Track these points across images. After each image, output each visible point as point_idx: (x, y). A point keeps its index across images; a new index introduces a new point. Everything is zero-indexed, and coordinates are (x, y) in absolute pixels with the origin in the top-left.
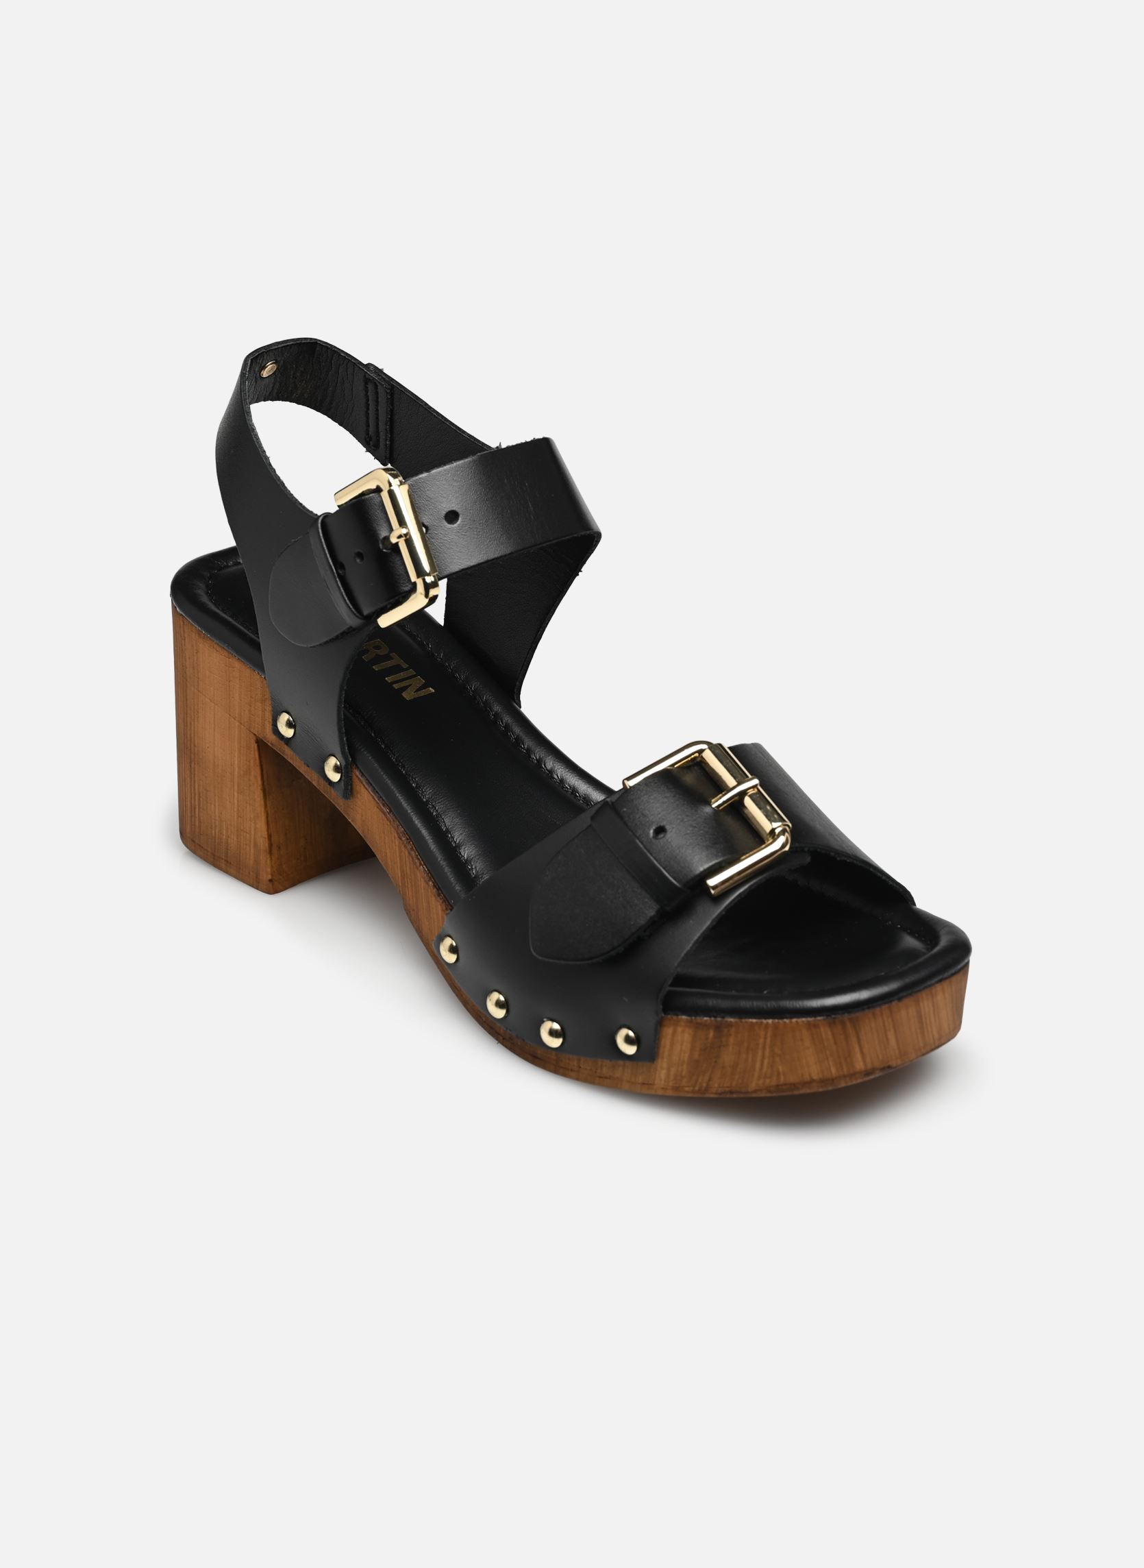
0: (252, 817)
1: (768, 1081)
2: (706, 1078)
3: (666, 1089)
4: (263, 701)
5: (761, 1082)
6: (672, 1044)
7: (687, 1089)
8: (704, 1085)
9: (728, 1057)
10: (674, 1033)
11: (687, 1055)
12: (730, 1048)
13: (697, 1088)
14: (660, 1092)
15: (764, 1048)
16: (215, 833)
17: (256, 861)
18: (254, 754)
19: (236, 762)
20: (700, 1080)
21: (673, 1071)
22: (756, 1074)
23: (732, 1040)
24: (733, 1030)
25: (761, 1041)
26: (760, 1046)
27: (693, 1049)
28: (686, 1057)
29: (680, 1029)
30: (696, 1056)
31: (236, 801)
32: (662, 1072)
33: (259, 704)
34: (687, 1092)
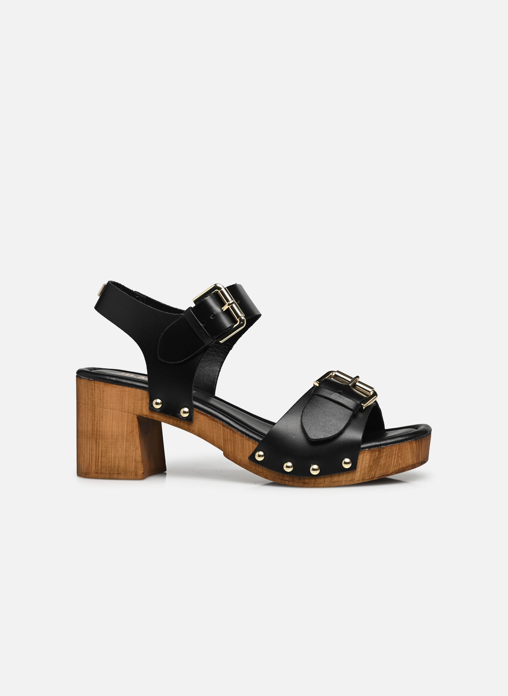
0: (134, 449)
1: (396, 468)
2: (374, 472)
3: (359, 480)
4: (142, 400)
5: (393, 469)
6: (362, 461)
7: (367, 478)
8: (373, 475)
9: (382, 462)
10: (364, 456)
11: (368, 464)
12: (384, 458)
13: (371, 477)
14: (357, 482)
15: (395, 455)
16: (111, 464)
17: (136, 467)
18: (136, 423)
19: (125, 430)
20: (372, 473)
21: (362, 472)
22: (392, 466)
23: (384, 454)
24: (385, 450)
25: (394, 452)
26: (394, 454)
27: (370, 460)
28: (367, 465)
29: (365, 454)
30: (371, 464)
31: (125, 446)
32: (358, 475)
33: (140, 402)
34: (367, 479)
